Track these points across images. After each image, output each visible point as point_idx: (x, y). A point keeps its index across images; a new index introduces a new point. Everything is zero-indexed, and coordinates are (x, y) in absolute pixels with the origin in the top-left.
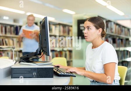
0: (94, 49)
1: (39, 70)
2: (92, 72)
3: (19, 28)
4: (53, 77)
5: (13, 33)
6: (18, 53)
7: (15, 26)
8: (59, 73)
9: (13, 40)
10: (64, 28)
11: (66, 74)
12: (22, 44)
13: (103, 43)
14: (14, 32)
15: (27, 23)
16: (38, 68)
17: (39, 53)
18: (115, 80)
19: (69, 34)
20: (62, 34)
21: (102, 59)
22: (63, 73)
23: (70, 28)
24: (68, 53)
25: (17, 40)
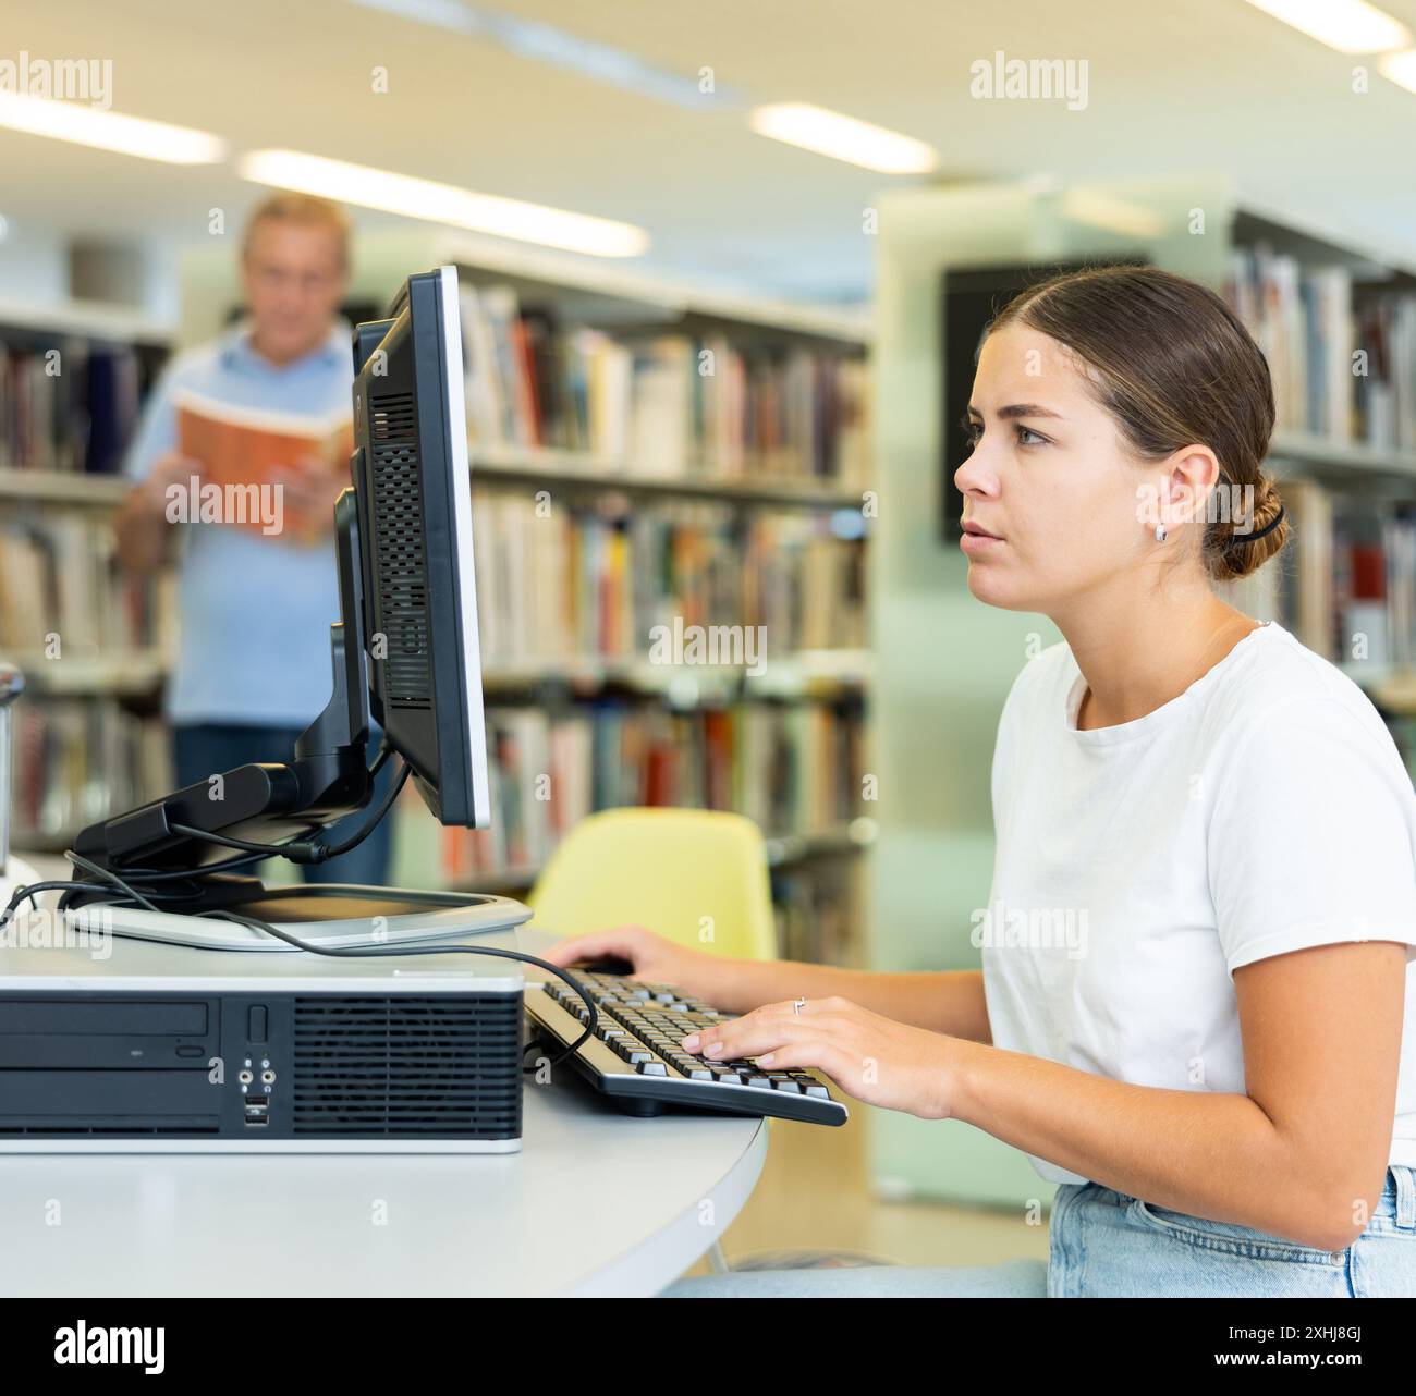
0: (1103, 733)
1: (323, 1021)
2: (1078, 1063)
3: (128, 373)
4: (513, 1131)
5: (42, 442)
6: (113, 725)
7: (79, 351)
8: (610, 1068)
9: (43, 545)
10: (766, 370)
11: (701, 1077)
12: (171, 595)
13: (1222, 650)
14: (59, 436)
15: (236, 315)
16: (301, 999)
17: (330, 772)
18: (1402, 1179)
19: (826, 460)
20: (726, 464)
21: (1209, 890)
22: (658, 1072)
23: (851, 378)
24: (810, 732)
25: (106, 543)
